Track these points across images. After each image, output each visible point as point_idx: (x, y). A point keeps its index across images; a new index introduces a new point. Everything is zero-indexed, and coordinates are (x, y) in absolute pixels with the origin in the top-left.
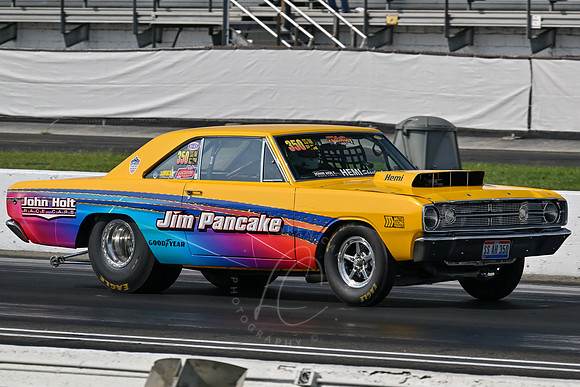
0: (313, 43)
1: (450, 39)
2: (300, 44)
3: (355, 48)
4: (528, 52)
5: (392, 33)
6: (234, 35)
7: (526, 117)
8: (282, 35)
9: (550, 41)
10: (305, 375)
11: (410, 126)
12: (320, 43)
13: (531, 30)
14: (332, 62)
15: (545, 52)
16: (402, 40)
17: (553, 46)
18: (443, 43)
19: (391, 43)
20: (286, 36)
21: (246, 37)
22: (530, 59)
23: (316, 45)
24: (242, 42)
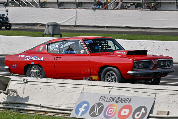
0: (27, 6)
1: (58, 5)
2: (24, 6)
3: (37, 7)
4: (76, 8)
5: (45, 3)
6: (10, 4)
7: (75, 22)
8: (20, 4)
9: (80, 5)
10: (24, 80)
11: (49, 24)
12: (29, 6)
13: (76, 3)
14: (32, 10)
15: (79, 8)
16: (47, 5)
17: (81, 6)
18: (56, 5)
19: (45, 6)
20: (21, 4)
21: (12, 4)
22: (76, 9)
23: (28, 6)
24: (11, 5)
